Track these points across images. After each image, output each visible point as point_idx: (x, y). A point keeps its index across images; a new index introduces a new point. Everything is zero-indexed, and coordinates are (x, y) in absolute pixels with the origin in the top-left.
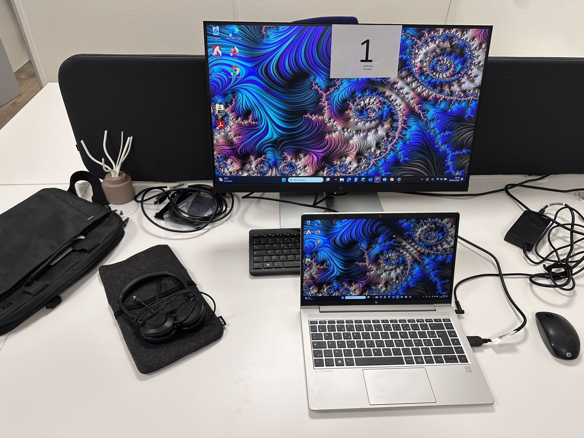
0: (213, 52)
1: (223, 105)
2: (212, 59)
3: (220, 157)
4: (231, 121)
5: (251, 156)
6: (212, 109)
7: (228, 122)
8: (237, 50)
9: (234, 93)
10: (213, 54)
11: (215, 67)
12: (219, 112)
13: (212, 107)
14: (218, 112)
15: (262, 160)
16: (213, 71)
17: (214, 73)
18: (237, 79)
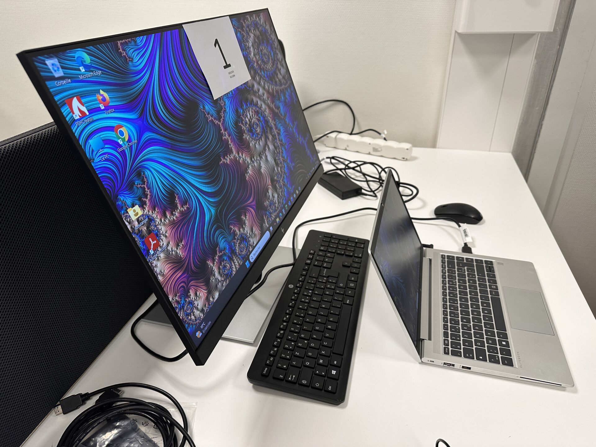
0: (73, 113)
1: (137, 206)
2: (78, 127)
3: (180, 299)
4: (160, 225)
5: (207, 262)
6: (127, 223)
7: (158, 230)
8: (106, 95)
9: (139, 173)
10: (74, 115)
11: (91, 141)
12: (139, 223)
13: (125, 219)
14: (137, 223)
15: (219, 256)
16: (93, 151)
17: (95, 153)
18: (131, 147)
